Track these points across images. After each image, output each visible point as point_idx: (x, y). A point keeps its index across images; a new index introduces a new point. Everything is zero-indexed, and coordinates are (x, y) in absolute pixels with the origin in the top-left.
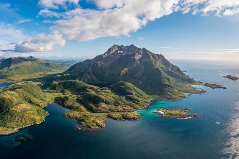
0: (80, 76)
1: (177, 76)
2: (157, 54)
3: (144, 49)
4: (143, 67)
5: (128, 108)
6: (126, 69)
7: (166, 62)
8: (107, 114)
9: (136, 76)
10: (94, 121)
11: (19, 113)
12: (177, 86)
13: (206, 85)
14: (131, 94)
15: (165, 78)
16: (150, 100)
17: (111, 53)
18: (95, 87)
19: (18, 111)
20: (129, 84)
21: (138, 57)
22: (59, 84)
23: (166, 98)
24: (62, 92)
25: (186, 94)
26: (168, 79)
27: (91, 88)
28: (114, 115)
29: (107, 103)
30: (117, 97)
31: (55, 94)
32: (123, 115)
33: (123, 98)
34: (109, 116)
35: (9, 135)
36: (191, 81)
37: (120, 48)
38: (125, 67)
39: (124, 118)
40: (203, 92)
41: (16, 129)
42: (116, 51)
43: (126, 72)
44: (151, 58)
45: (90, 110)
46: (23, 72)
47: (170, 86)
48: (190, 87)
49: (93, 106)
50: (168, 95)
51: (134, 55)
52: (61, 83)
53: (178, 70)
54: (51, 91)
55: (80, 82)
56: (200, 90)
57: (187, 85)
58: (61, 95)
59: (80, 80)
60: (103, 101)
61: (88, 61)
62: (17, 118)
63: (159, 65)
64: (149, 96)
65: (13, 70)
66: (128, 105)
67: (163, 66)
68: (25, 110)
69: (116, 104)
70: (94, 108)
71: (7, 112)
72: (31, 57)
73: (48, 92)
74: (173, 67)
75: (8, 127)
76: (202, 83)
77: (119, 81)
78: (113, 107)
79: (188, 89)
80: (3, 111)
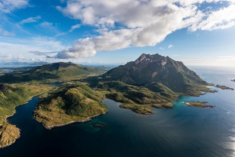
0: (120, 78)
1: (194, 79)
2: (178, 62)
3: (168, 57)
4: (168, 72)
5: (164, 100)
6: (156, 73)
7: (185, 68)
8: (151, 105)
9: (163, 78)
10: (144, 110)
11: (87, 106)
12: (195, 86)
13: (218, 86)
14: (163, 91)
15: (185, 80)
16: (177, 96)
17: (141, 60)
18: (135, 86)
19: (87, 103)
20: (161, 84)
21: (164, 63)
22: (105, 84)
23: (189, 94)
24: (109, 90)
25: (203, 92)
26: (188, 81)
27: (132, 87)
28: (156, 105)
29: (148, 97)
30: (154, 93)
31: (104, 91)
32: (162, 105)
33: (159, 94)
34: (153, 106)
35: (85, 122)
36: (204, 83)
37: (148, 56)
38: (154, 71)
39: (164, 107)
40: (215, 91)
41: (88, 118)
42: (145, 59)
43: (156, 75)
44: (174, 64)
45: (138, 102)
46: (68, 75)
47: (190, 86)
48: (205, 87)
49: (138, 99)
50: (189, 92)
51: (160, 62)
52: (106, 83)
53: (195, 74)
54: (100, 89)
55: (121, 82)
56: (213, 90)
57: (202, 86)
58: (109, 93)
59: (121, 81)
60: (145, 96)
61: (121, 66)
62: (86, 109)
63: (180, 69)
64: (175, 93)
65: (61, 72)
66: (163, 98)
67: (183, 71)
68: (91, 103)
69: (155, 98)
70: (141, 101)
71: (78, 104)
72: (70, 62)
73: (97, 90)
74: (191, 72)
75: (81, 116)
76: (214, 85)
77: (152, 81)
78: (153, 100)
79: (204, 89)
80: (73, 103)
